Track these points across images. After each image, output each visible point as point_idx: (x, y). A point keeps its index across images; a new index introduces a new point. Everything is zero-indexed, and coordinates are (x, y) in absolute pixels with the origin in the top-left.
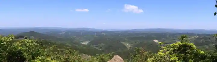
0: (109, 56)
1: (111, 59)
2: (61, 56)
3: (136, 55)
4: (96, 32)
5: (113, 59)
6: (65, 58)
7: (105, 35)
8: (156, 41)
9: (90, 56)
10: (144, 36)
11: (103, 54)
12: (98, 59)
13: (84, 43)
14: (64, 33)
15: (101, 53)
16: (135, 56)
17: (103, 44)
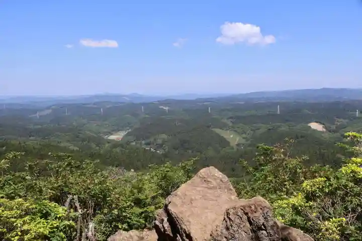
0: (184, 168)
1: (190, 177)
2: (41, 183)
3: (261, 165)
4: (143, 104)
5: (196, 179)
6: (56, 185)
7: (168, 110)
8: (314, 126)
9: (132, 173)
10: (279, 112)
11: (168, 164)
12: (156, 178)
13: (112, 137)
14: (49, 111)
15: (161, 161)
16: (256, 169)
17: (164, 136)
